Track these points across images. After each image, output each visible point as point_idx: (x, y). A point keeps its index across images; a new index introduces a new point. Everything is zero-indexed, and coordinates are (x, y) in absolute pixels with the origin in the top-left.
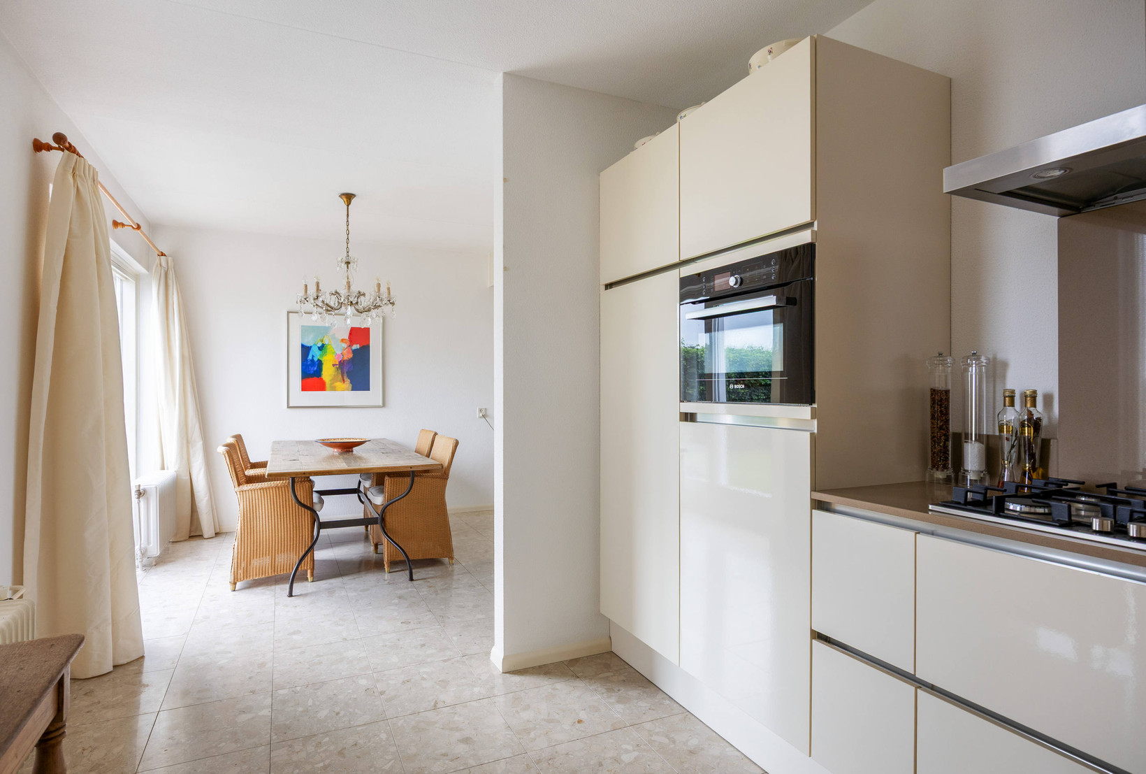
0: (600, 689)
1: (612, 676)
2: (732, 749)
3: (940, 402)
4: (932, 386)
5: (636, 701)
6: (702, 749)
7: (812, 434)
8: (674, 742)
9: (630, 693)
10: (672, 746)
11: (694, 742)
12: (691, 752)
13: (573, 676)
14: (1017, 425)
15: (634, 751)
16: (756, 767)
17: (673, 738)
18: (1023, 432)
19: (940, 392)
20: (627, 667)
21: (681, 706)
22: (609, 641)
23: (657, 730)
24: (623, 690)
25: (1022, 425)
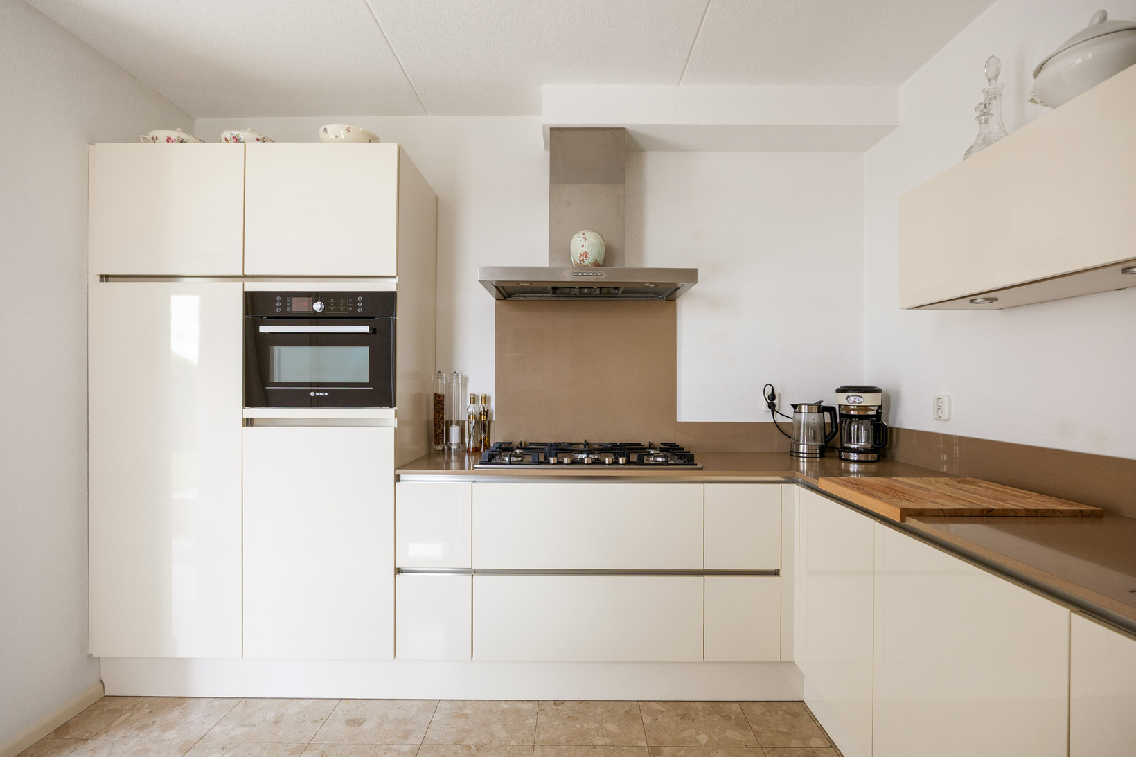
0: (129, 733)
1: (131, 716)
2: (305, 701)
3: (439, 401)
4: (435, 392)
5: (183, 720)
6: (282, 715)
7: (395, 428)
8: (254, 725)
9: (169, 717)
10: (255, 729)
11: (271, 715)
12: (275, 723)
13: (76, 742)
14: (478, 415)
15: (224, 754)
16: (331, 700)
17: (249, 724)
18: (480, 418)
19: (440, 396)
20: (141, 699)
21: (232, 698)
22: (101, 685)
23: (230, 727)
24: (158, 720)
25: (481, 414)
